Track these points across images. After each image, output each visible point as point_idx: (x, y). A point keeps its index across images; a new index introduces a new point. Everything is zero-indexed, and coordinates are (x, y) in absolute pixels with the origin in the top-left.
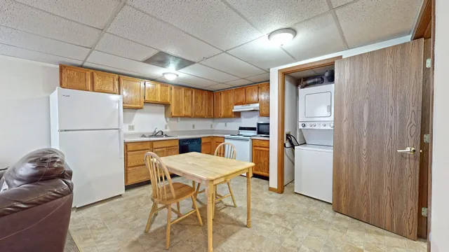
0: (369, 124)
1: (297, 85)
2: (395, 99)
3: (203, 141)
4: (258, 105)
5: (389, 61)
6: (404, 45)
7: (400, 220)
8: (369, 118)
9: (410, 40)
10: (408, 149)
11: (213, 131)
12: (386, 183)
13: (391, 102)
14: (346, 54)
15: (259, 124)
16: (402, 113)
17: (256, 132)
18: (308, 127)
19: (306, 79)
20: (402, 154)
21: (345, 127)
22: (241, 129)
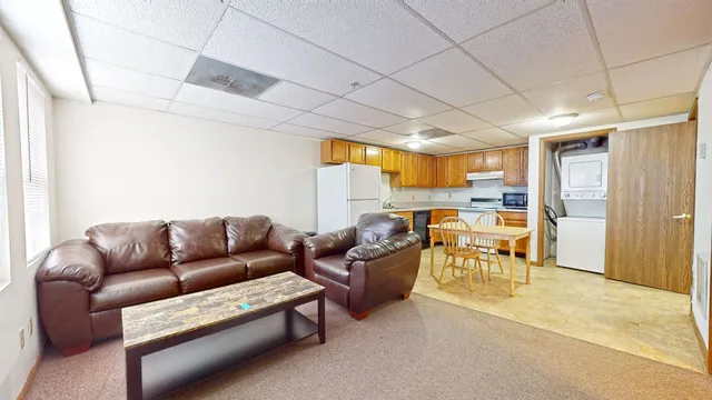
0: (646, 195)
1: (553, 150)
2: (672, 173)
3: (433, 214)
4: (502, 173)
5: (666, 137)
6: (681, 124)
7: (675, 279)
8: (646, 189)
9: (687, 120)
10: (684, 216)
11: (431, 204)
12: (662, 247)
13: (668, 174)
14: (621, 127)
15: (505, 195)
16: (679, 184)
17: (501, 202)
18: (572, 197)
19: (565, 144)
20: (678, 220)
21: (619, 198)
22: (473, 200)
